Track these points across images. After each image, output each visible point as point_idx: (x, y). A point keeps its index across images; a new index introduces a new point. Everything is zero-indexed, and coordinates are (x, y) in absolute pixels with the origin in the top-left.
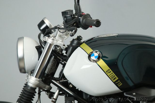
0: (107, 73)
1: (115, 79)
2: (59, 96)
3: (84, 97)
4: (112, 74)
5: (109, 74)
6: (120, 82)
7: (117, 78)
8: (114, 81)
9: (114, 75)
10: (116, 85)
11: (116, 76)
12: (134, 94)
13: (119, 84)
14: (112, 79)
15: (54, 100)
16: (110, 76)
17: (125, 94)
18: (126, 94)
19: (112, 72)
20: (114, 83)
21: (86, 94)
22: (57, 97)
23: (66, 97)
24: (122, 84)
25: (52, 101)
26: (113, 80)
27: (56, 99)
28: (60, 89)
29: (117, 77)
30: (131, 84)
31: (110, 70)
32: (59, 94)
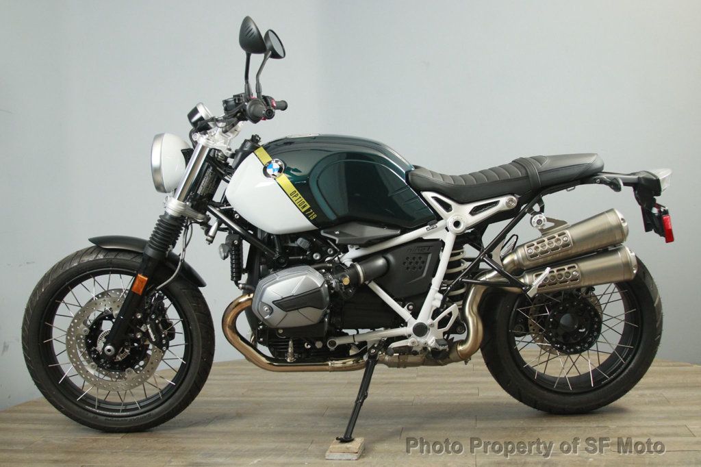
0: (291, 197)
1: (304, 207)
2: (218, 232)
3: (259, 236)
4: (299, 198)
5: (294, 199)
6: (314, 213)
7: (308, 206)
8: (303, 211)
9: (304, 200)
10: (307, 216)
11: (306, 203)
12: (337, 233)
13: (312, 216)
14: (300, 207)
15: (209, 238)
16: (296, 202)
17: (322, 233)
18: (325, 232)
19: (300, 195)
20: (304, 213)
21: (263, 232)
22: (215, 233)
23: (230, 233)
24: (316, 216)
25: (207, 240)
26: (301, 209)
27: (213, 237)
28: (221, 221)
30: (332, 217)
31: (297, 192)
32: (219, 229)
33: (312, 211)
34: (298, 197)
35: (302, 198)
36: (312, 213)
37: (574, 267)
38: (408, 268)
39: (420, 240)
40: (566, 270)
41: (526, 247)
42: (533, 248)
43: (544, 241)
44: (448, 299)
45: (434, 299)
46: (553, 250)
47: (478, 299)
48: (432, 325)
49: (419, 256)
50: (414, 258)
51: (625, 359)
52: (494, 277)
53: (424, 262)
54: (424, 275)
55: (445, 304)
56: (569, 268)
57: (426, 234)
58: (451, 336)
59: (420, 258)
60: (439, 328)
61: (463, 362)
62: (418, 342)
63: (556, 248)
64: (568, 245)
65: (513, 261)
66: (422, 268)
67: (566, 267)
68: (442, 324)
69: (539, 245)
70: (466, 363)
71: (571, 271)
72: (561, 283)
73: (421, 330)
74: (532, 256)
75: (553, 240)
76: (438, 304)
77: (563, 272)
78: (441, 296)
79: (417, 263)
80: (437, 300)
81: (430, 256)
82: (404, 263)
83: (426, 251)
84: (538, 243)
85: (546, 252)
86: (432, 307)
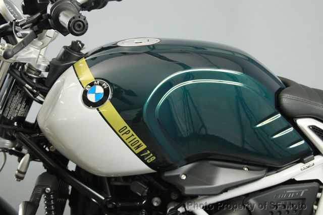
0: (120, 134)
1: (138, 147)
4: (132, 136)
5: (125, 137)
6: (151, 155)
7: (144, 146)
8: (137, 152)
9: (138, 139)
10: (142, 159)
11: (141, 142)
13: (149, 158)
14: (132, 148)
16: (127, 142)
19: (132, 132)
20: (138, 155)
24: (155, 158)
26: (134, 150)
29: (143, 144)
31: (129, 128)
33: (149, 152)
34: (130, 135)
35: (135, 136)
36: (149, 155)
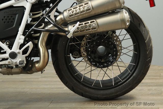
37: (94, 21)
38: (5, 22)
39: (11, 7)
40: (90, 23)
41: (67, 10)
42: (71, 11)
43: (77, 7)
44: (27, 39)
45: (20, 39)
46: (81, 12)
47: (45, 39)
48: (19, 53)
49: (11, 15)
50: (8, 17)
51: (131, 71)
52: (52, 27)
53: (14, 19)
54: (14, 26)
55: (26, 42)
56: (91, 22)
57: (14, 4)
58: (32, 58)
59: (12, 17)
60: (23, 55)
61: (40, 72)
62: (12, 62)
63: (83, 11)
64: (89, 9)
65: (61, 19)
66: (13, 22)
67: (89, 22)
68: (24, 52)
69: (74, 10)
70: (42, 72)
71: (92, 24)
72: (87, 30)
73: (13, 55)
74: (70, 16)
75: (82, 7)
76: (22, 41)
77: (87, 24)
78: (23, 37)
79: (10, 19)
80: (21, 39)
81: (17, 15)
82: (3, 20)
83: (15, 13)
84: (74, 9)
85: (78, 13)
86: (19, 43)
